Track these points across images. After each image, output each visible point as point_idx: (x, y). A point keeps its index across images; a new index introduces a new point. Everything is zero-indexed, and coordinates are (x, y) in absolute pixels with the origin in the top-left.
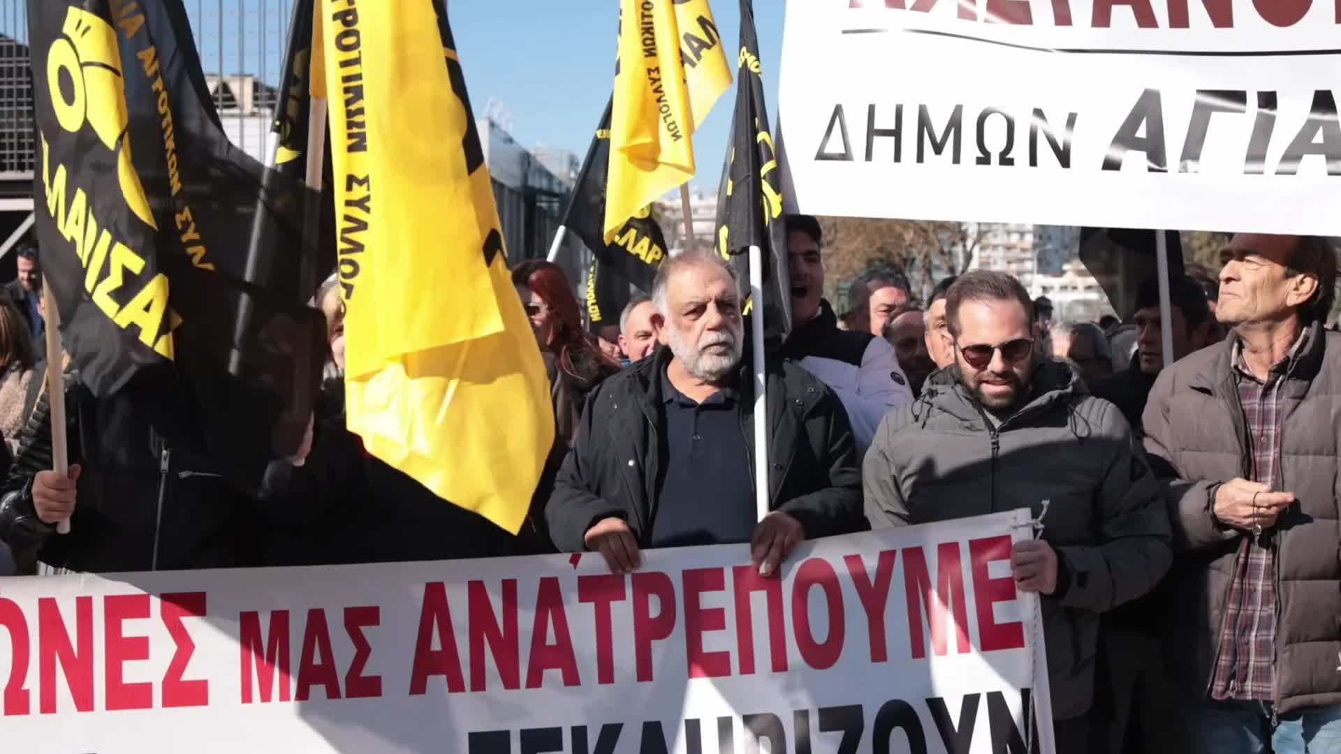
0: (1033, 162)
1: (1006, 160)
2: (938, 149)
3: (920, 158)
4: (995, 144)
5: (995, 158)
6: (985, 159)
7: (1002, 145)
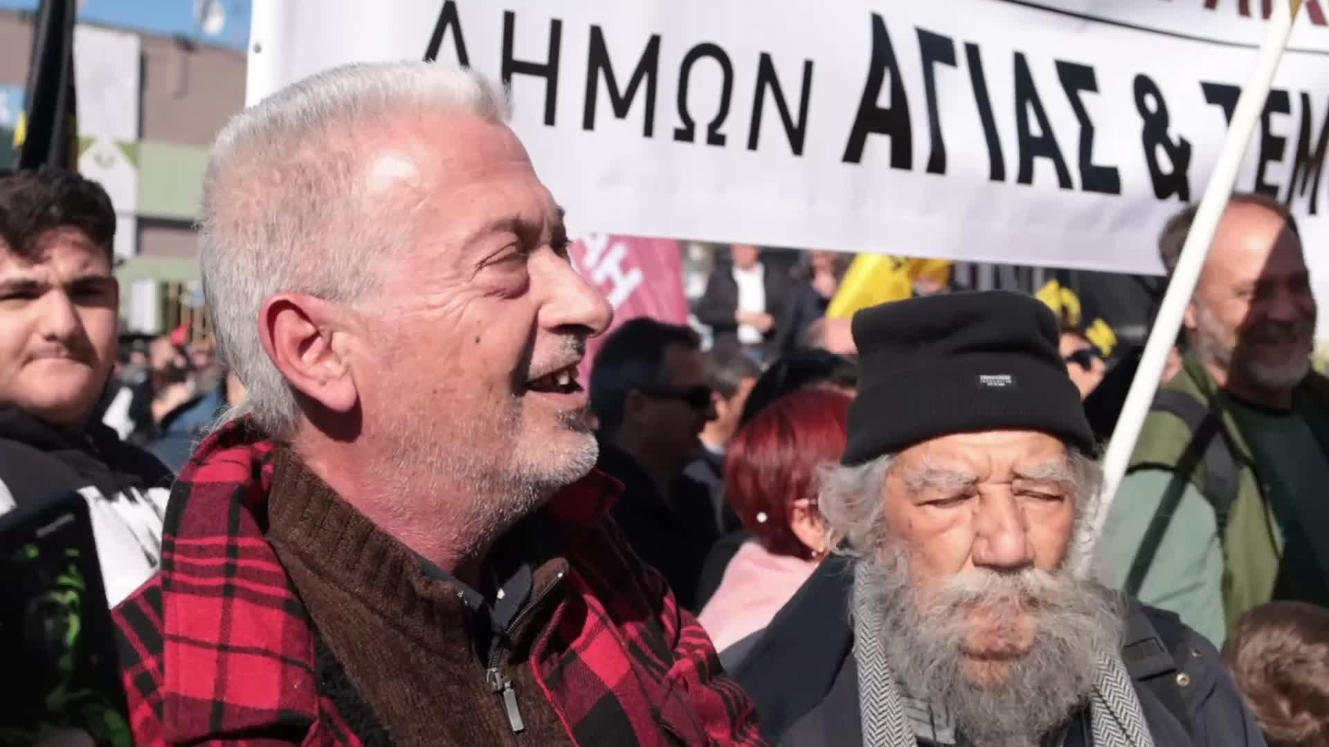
0: (753, 144)
1: (716, 139)
2: (621, 107)
3: (589, 123)
4: (703, 108)
5: (701, 133)
6: (685, 135)
7: (713, 112)
